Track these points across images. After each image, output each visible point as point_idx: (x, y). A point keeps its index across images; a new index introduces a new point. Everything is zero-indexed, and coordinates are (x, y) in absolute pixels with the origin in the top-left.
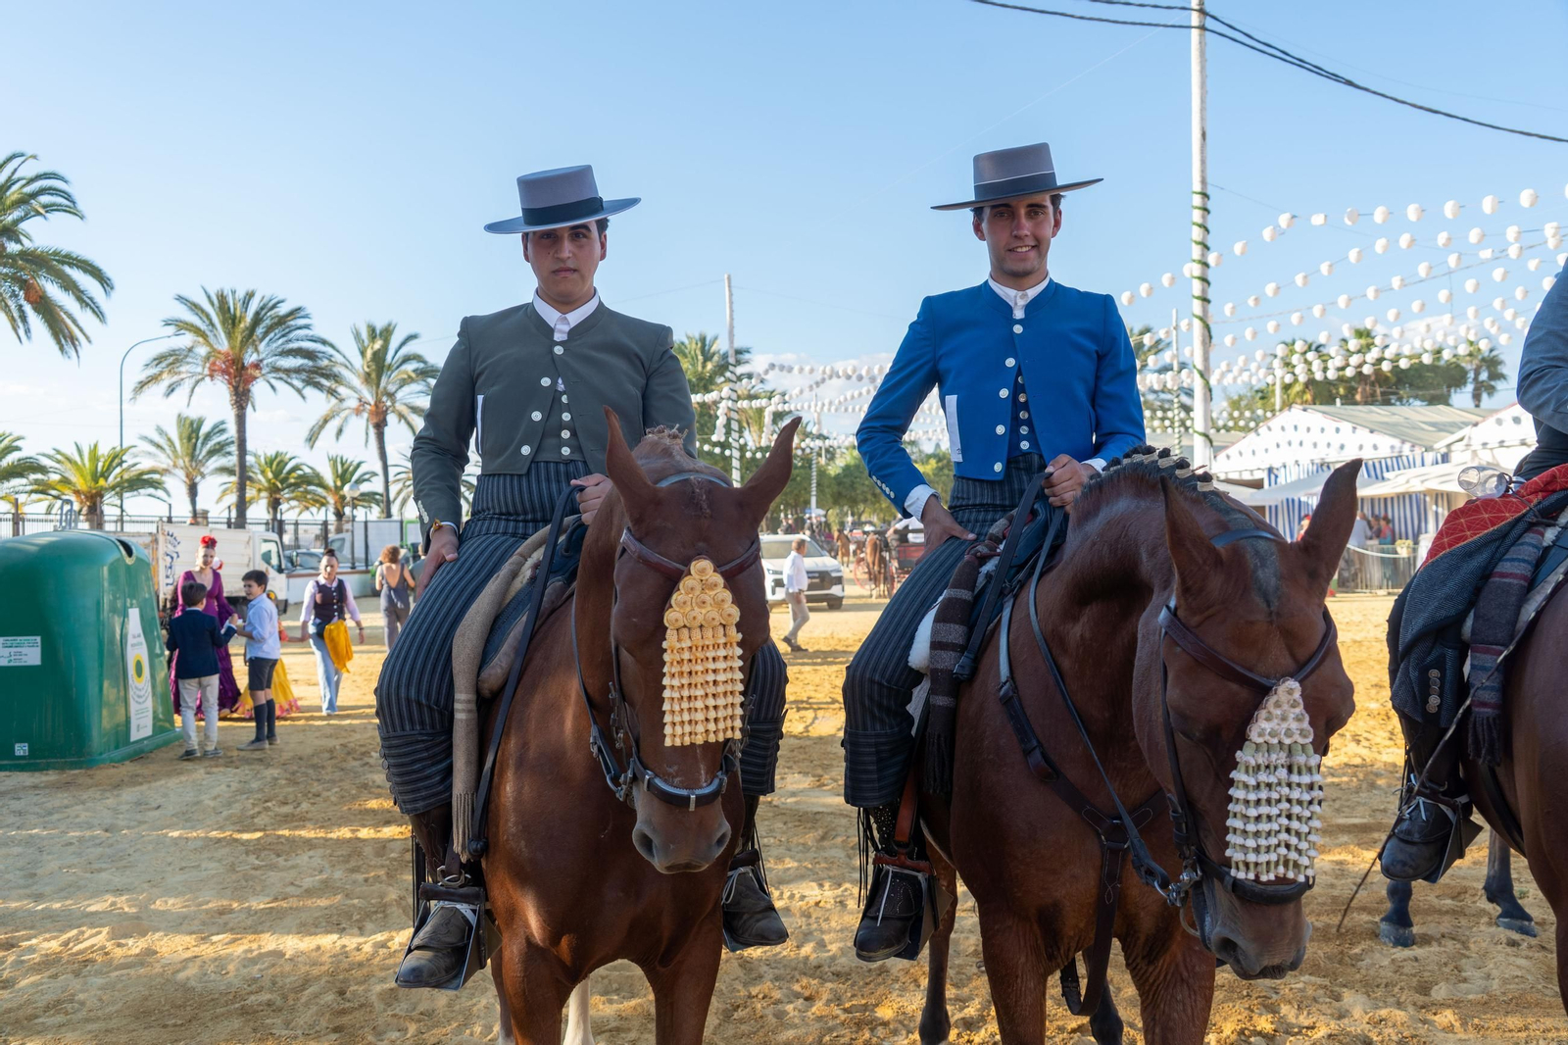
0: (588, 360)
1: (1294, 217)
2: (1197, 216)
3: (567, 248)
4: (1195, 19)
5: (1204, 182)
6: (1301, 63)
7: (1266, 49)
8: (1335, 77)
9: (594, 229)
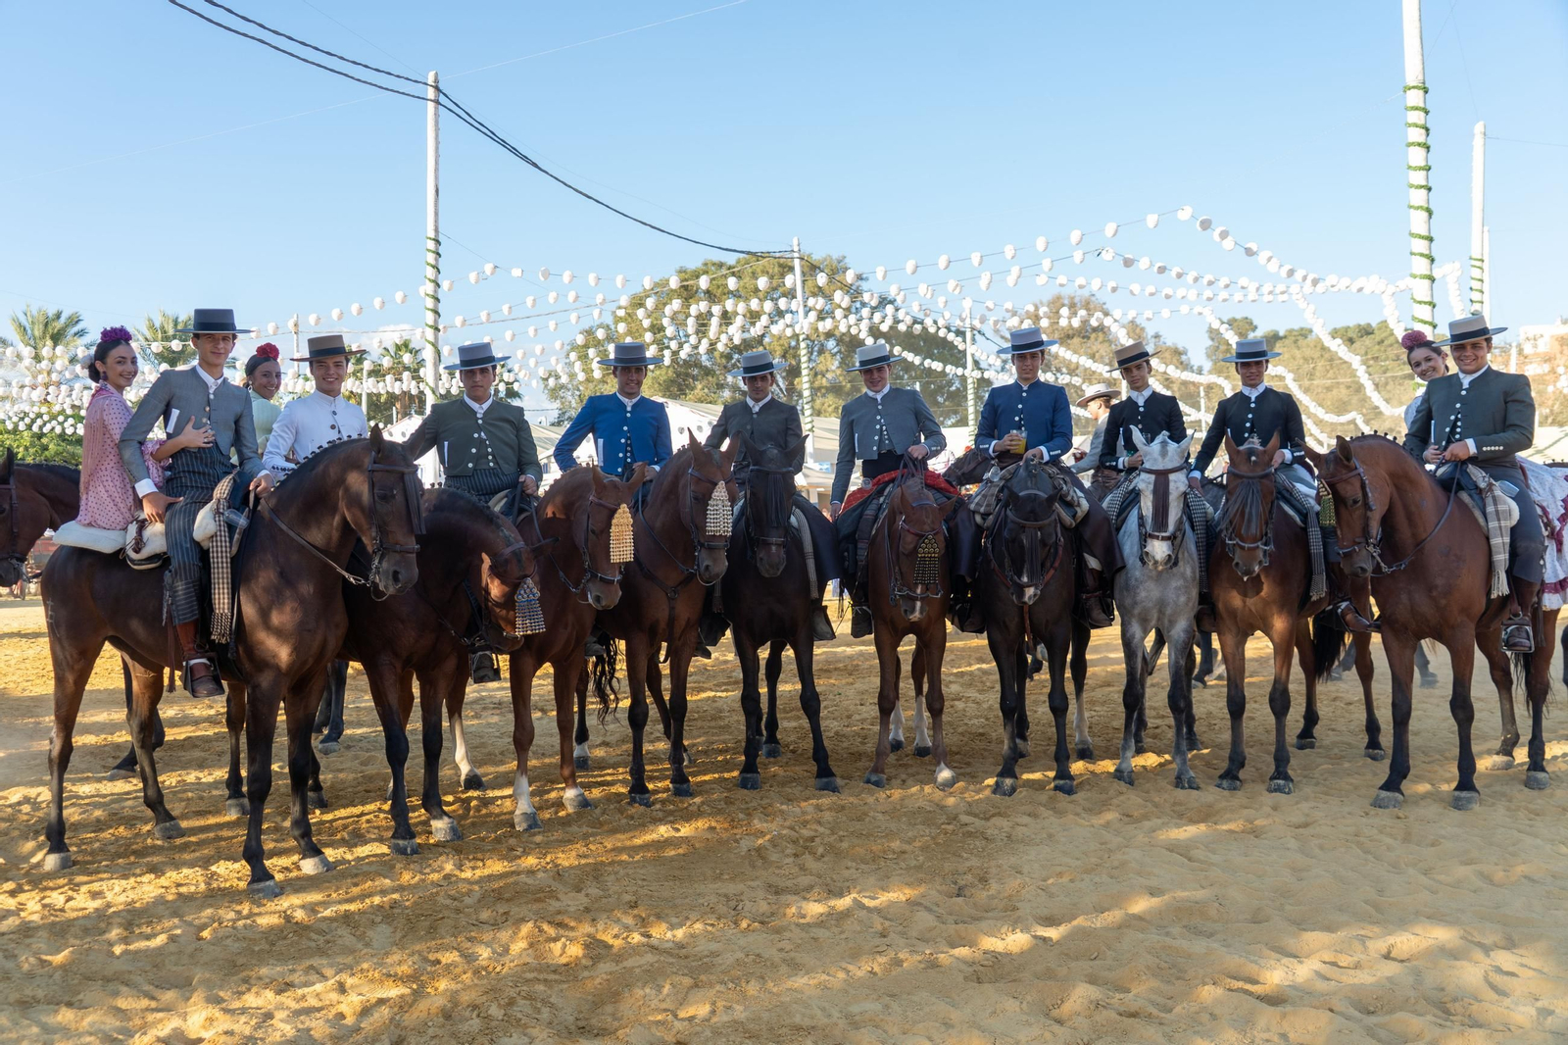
0: (491, 425)
1: (496, 267)
2: (431, 258)
3: (479, 377)
4: (431, 93)
5: (436, 230)
6: (503, 143)
7: (480, 127)
8: (525, 158)
9: (491, 369)
